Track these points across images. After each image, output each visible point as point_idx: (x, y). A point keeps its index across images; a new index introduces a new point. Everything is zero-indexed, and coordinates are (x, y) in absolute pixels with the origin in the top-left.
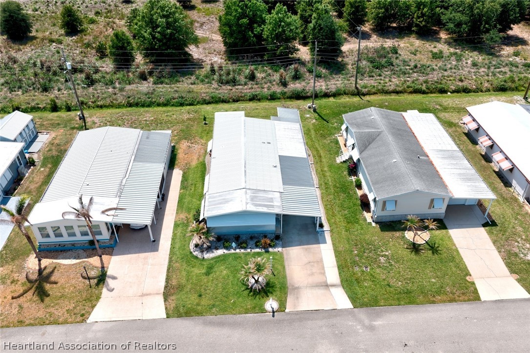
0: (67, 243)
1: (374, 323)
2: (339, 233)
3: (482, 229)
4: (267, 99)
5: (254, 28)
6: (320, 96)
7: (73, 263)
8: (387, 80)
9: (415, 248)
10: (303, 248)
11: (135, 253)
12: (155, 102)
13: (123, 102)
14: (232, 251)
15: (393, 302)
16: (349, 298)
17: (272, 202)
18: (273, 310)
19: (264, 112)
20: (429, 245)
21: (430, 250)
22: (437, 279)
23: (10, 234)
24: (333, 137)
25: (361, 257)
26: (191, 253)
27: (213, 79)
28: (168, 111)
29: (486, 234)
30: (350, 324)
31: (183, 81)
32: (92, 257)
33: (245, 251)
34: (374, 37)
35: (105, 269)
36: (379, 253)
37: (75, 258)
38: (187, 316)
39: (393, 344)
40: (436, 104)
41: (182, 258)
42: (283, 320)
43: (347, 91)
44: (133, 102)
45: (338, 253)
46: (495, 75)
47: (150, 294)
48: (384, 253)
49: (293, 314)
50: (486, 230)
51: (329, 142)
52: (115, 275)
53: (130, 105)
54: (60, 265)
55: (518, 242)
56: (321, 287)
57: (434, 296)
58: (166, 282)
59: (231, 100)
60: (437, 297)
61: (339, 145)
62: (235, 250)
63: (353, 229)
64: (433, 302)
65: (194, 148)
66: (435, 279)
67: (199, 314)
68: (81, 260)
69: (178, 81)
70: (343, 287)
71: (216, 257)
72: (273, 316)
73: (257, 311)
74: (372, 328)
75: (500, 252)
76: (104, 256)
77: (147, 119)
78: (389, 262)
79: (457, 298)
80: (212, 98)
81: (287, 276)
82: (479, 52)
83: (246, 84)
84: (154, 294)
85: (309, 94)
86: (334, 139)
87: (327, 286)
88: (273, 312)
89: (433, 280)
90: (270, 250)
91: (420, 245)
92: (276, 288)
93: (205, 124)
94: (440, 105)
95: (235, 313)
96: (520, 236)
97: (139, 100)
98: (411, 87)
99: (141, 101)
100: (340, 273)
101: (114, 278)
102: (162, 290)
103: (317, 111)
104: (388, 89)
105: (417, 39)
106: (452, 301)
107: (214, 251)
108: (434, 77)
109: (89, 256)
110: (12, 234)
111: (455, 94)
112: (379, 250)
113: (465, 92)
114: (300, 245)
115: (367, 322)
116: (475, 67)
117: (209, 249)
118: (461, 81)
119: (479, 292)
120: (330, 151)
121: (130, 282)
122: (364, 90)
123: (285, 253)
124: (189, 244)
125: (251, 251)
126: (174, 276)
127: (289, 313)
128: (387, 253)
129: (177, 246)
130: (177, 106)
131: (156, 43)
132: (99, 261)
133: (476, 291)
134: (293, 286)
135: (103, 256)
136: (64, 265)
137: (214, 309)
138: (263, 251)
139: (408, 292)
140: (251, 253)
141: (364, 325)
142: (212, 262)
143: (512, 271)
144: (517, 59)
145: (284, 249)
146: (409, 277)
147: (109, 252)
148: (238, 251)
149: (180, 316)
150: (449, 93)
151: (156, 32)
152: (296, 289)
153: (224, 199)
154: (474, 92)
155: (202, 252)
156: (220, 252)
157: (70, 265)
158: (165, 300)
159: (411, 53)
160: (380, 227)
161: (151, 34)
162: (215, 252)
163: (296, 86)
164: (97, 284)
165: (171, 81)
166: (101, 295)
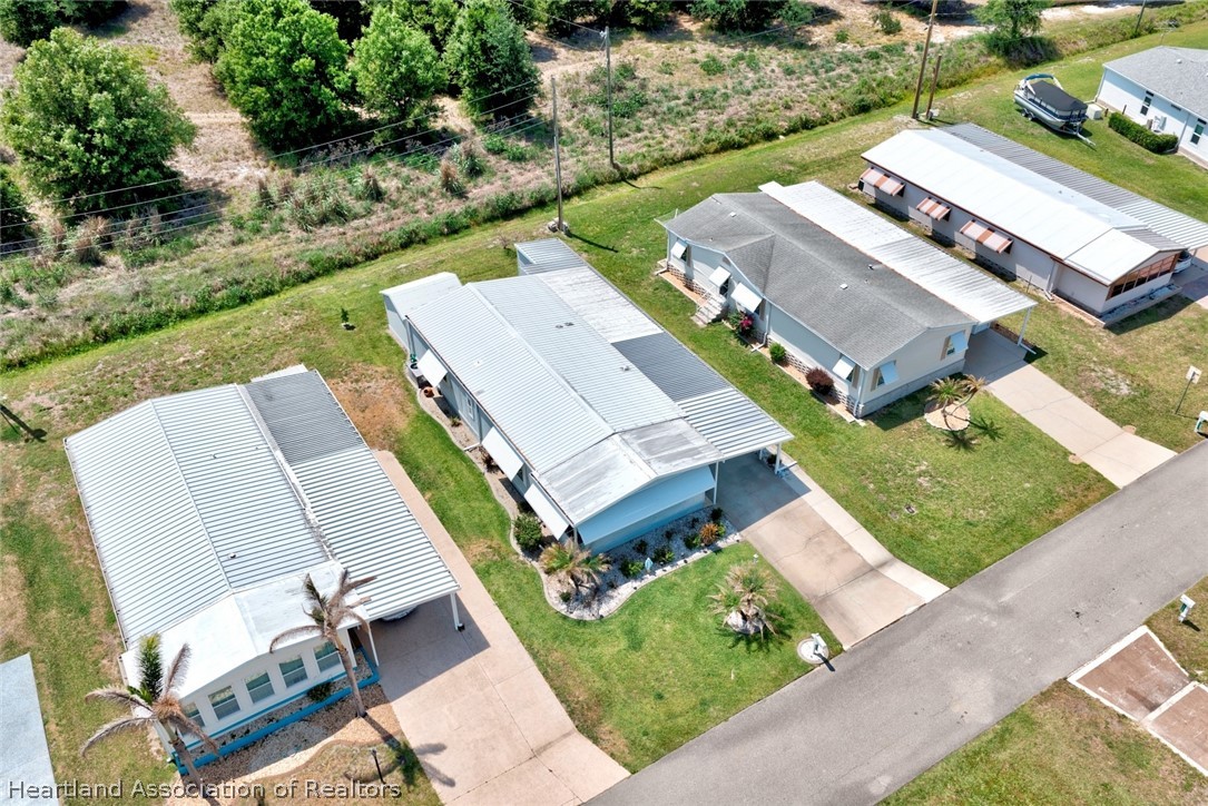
0: (249, 721)
1: (1003, 600)
2: (816, 462)
3: (1029, 367)
4: (442, 234)
5: (333, 77)
6: (550, 201)
7: (302, 762)
8: (659, 136)
9: (958, 440)
10: (777, 517)
11: (440, 672)
12: (171, 311)
13: (80, 333)
14: (649, 579)
15: (1001, 550)
16: (928, 575)
17: (688, 442)
18: (823, 658)
19: (464, 264)
20: (976, 426)
21: (985, 434)
22: (1031, 480)
23: (55, 770)
24: (653, 279)
25: (887, 491)
26: (565, 618)
27: (282, 220)
28: (229, 325)
29: (1041, 373)
30: (968, 619)
31: (205, 243)
32: (343, 726)
33: (674, 568)
34: (562, 52)
35: (398, 738)
36: (909, 472)
37: (298, 748)
38: (670, 751)
39: (1059, 621)
40: (782, 163)
41: (556, 637)
42: (855, 669)
43: (600, 179)
44: (111, 326)
45: (845, 501)
46: (834, 85)
47: (549, 744)
48: (918, 469)
49: (861, 648)
50: (1036, 367)
51: (651, 289)
52: (434, 741)
53: (106, 338)
54: (271, 780)
55: (1094, 370)
56: (867, 576)
57: (1051, 512)
58: (562, 702)
59: (359, 259)
60: (1056, 511)
61: (677, 290)
62: (653, 573)
63: (834, 444)
64: (1058, 523)
65: (370, 390)
66: (1028, 482)
67: (689, 733)
68: (319, 746)
69: (192, 247)
70: (903, 560)
71: (626, 602)
72: (832, 669)
73: (796, 674)
74: (1006, 611)
75: (1081, 397)
76: (373, 709)
77: (188, 356)
78: (939, 482)
79: (1086, 501)
80: (312, 263)
81: (790, 581)
82: (776, 45)
83: (369, 212)
84: (558, 740)
85: (526, 202)
86: (656, 281)
87: (873, 570)
88: (826, 661)
89: (1027, 485)
90: (720, 544)
91: (963, 432)
92: (790, 613)
93: (349, 328)
94: (791, 164)
95: (757, 697)
96: (1090, 360)
97: (126, 318)
98: (713, 140)
99: (132, 320)
100: (876, 537)
101: (437, 749)
102: (569, 724)
103: (573, 232)
104: (675, 155)
105: (649, 42)
106: (1081, 508)
107: (610, 592)
108: (738, 108)
109: (332, 729)
110: (60, 770)
111: (793, 137)
112: (907, 466)
113: (807, 129)
114: (767, 512)
115: (989, 603)
116: (794, 77)
117: (598, 593)
118: (788, 107)
119: (1105, 476)
120: (668, 308)
121: (484, 740)
122: (632, 167)
123: (749, 539)
124: (545, 601)
125: (686, 562)
126: (570, 682)
127: (854, 651)
128: (923, 468)
129: (522, 614)
130: (233, 307)
131: (100, 162)
132: (369, 728)
133: (1100, 478)
134: (815, 597)
135: (371, 712)
136: (283, 777)
137: (712, 709)
138: (709, 552)
139: (1010, 522)
140: (691, 566)
141: (989, 611)
142: (624, 618)
143: (1122, 423)
144: (849, 47)
145: (742, 532)
146: (988, 494)
147: (374, 696)
148: (659, 572)
149: (656, 757)
150: (781, 137)
151: (92, 132)
152: (826, 598)
153: (588, 472)
154: (821, 124)
155: (588, 605)
156: (626, 590)
157: (298, 769)
158: (596, 740)
159: (660, 72)
160: (877, 424)
161: (75, 140)
162: (614, 593)
163: (484, 192)
164: (409, 780)
165: (175, 250)
166: (439, 800)
